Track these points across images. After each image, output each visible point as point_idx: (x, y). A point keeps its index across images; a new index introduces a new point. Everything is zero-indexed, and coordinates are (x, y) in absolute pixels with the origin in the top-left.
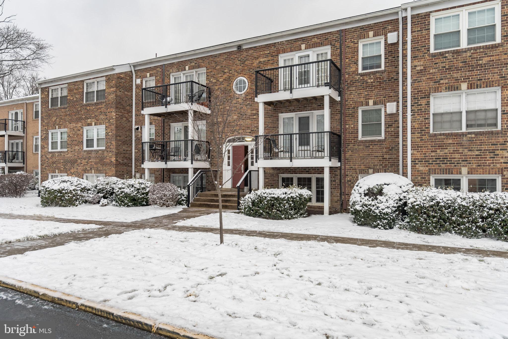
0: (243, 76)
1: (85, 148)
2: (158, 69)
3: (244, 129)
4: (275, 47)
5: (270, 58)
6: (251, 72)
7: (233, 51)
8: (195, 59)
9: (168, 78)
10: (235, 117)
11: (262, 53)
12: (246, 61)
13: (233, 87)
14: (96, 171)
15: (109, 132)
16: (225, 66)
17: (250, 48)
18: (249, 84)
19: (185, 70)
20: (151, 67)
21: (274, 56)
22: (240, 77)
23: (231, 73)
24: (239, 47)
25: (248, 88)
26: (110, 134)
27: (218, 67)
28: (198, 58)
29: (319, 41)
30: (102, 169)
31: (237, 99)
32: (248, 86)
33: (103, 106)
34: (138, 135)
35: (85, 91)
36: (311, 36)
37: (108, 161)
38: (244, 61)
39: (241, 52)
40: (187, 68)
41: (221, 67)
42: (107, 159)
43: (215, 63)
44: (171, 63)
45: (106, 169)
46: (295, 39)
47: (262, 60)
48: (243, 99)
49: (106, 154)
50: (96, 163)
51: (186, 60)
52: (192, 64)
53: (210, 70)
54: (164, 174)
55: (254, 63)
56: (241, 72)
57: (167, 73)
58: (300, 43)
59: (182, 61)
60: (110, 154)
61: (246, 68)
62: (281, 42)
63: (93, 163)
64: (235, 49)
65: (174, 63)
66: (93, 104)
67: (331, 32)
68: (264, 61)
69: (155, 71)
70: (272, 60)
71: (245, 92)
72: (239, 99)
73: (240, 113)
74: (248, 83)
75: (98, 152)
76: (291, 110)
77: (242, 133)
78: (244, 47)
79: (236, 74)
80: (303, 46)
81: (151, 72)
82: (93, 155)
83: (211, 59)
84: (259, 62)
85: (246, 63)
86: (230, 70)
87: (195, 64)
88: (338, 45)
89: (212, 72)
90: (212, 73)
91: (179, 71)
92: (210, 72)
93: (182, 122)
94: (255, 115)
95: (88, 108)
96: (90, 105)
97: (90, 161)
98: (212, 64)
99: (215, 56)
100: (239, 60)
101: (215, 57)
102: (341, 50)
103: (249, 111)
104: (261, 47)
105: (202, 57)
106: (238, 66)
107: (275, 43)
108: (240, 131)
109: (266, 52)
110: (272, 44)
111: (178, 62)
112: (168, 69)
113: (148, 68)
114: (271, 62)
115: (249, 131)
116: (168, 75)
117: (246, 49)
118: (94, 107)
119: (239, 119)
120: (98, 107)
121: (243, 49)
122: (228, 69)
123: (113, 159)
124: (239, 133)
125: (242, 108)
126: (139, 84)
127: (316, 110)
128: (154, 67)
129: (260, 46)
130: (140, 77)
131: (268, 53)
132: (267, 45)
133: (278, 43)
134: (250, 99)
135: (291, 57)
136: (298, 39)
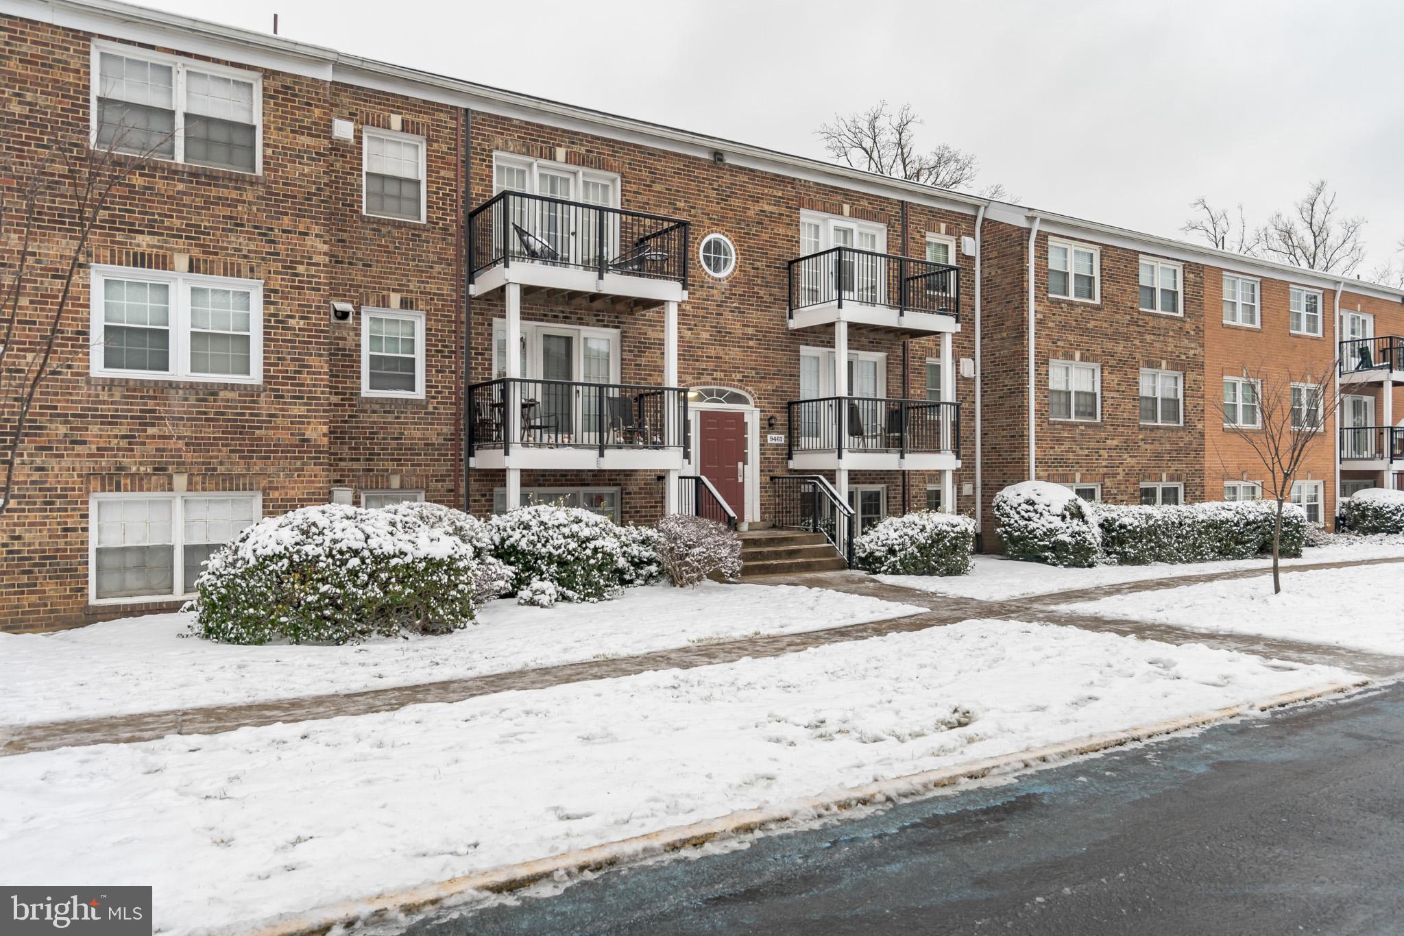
0: (723, 234)
1: (98, 368)
2: (443, 116)
3: (726, 371)
4: (793, 188)
5: (783, 210)
6: (743, 229)
7: (699, 159)
8: (586, 135)
9: (484, 160)
10: (705, 335)
11: (766, 191)
12: (729, 196)
13: (698, 253)
14: (199, 479)
15: (292, 317)
16: (678, 191)
17: (741, 168)
18: (737, 259)
19: (552, 157)
20: (407, 98)
21: (791, 208)
22: (716, 232)
23: (695, 216)
24: (718, 155)
25: (736, 267)
26: (292, 322)
27: (657, 187)
28: (598, 138)
29: (870, 208)
30: (239, 469)
31: (709, 287)
32: (737, 263)
33: (248, 196)
34: (344, 339)
35: (95, 91)
36: (859, 193)
37: (284, 437)
38: (726, 196)
39: (720, 169)
40: (561, 153)
41: (667, 189)
42: (277, 428)
43: (650, 172)
44: (497, 117)
45: (271, 470)
46: (832, 187)
47: (767, 208)
48: (723, 293)
49: (265, 405)
50: (195, 444)
51: (556, 129)
52: (576, 148)
53: (634, 188)
54: (472, 487)
55: (749, 209)
56: (718, 220)
57: (479, 144)
58: (839, 198)
59: (541, 126)
60: (298, 410)
61: (731, 214)
62: (805, 181)
63: (181, 444)
64: (705, 156)
65: (510, 120)
66: (176, 172)
67: (888, 199)
68: (771, 213)
69: (424, 119)
70: (787, 216)
71: (729, 276)
72: (715, 291)
73: (716, 327)
74: (737, 254)
75: (214, 394)
76: (823, 342)
77: (721, 379)
78: (729, 160)
79: (707, 222)
80: (846, 208)
81: (411, 117)
82: (176, 405)
83: (638, 157)
84: (762, 211)
85: (732, 201)
86: (692, 207)
87: (587, 151)
88: (898, 228)
89: (640, 194)
90: (640, 198)
91: (528, 154)
92: (634, 192)
93: (542, 320)
94: (752, 339)
95: (138, 181)
96: (155, 169)
97: (151, 431)
98: (640, 171)
99: (652, 153)
100: (713, 189)
101: (649, 154)
102: (903, 240)
103: (738, 325)
104: (765, 176)
105: (610, 140)
106: (711, 202)
107: (794, 179)
108: (718, 375)
109: (775, 193)
110: (789, 178)
111: (527, 123)
112: (488, 131)
113: (393, 95)
114: (787, 220)
115: (739, 376)
116: (484, 150)
117: (731, 165)
118: (181, 187)
119: (713, 341)
120: (214, 192)
121: (725, 164)
122: (686, 202)
123: (317, 432)
124: (715, 379)
125: (722, 315)
126: (346, 141)
127: (865, 350)
128: (424, 101)
129: (762, 172)
130: (351, 114)
131: (780, 197)
132: (778, 176)
133: (800, 180)
134: (740, 295)
135: (816, 222)
136: (836, 188)
